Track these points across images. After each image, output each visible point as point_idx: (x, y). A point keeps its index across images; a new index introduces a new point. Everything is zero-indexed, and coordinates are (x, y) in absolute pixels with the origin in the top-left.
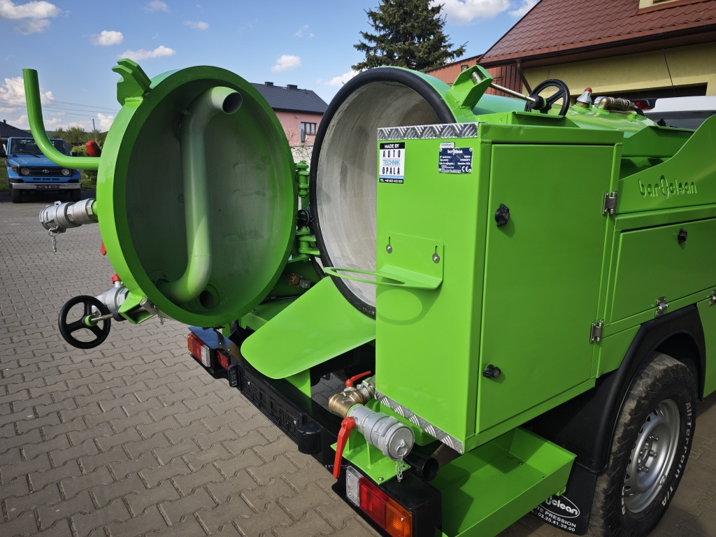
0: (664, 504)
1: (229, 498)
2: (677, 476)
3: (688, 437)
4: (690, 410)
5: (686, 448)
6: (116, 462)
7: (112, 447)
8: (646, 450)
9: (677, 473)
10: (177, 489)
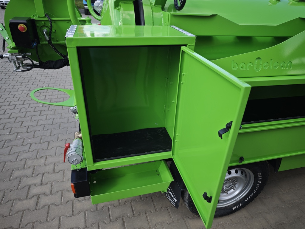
0: (233, 209)
3: (257, 187)
4: (261, 177)
5: (255, 191)
6: (55, 129)
7: (57, 123)
8: (230, 185)
9: (247, 200)
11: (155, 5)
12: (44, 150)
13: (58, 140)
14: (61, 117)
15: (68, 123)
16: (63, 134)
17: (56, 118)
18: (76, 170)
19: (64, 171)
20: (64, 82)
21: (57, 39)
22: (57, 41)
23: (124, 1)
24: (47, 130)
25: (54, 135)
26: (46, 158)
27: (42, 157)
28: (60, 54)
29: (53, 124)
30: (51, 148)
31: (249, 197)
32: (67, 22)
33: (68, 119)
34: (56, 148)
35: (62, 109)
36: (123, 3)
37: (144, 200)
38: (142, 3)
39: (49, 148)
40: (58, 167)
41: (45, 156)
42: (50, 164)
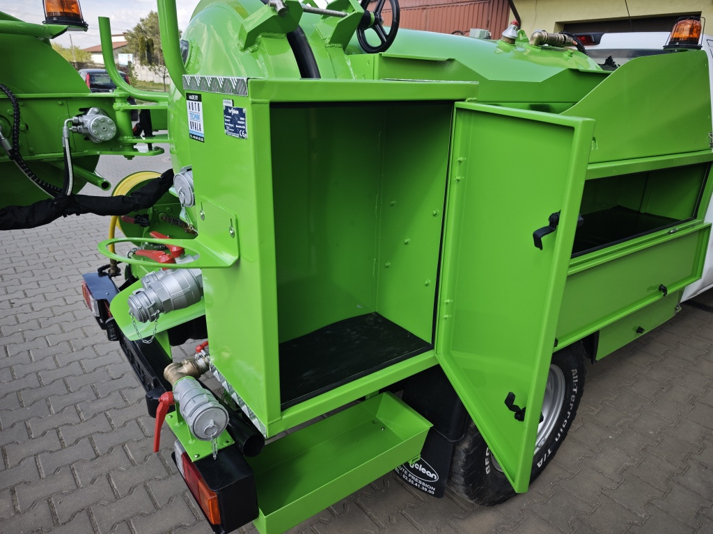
0: (539, 465)
1: (111, 449)
2: (557, 440)
3: (572, 403)
4: (577, 377)
6: (6, 410)
7: (7, 394)
9: (558, 437)
10: (61, 440)
11: (330, 43)
13: (30, 438)
14: (13, 375)
15: (41, 385)
16: (41, 418)
19: (88, 512)
21: (31, 149)
22: (32, 153)
25: (12, 426)
26: (13, 492)
30: (16, 463)
31: (561, 430)
32: (60, 102)
33: (39, 377)
34: (32, 459)
35: (8, 356)
36: (266, 37)
37: (340, 515)
38: (305, 37)
39: (10, 463)
40: (65, 507)
41: (6, 488)
42: (34, 504)
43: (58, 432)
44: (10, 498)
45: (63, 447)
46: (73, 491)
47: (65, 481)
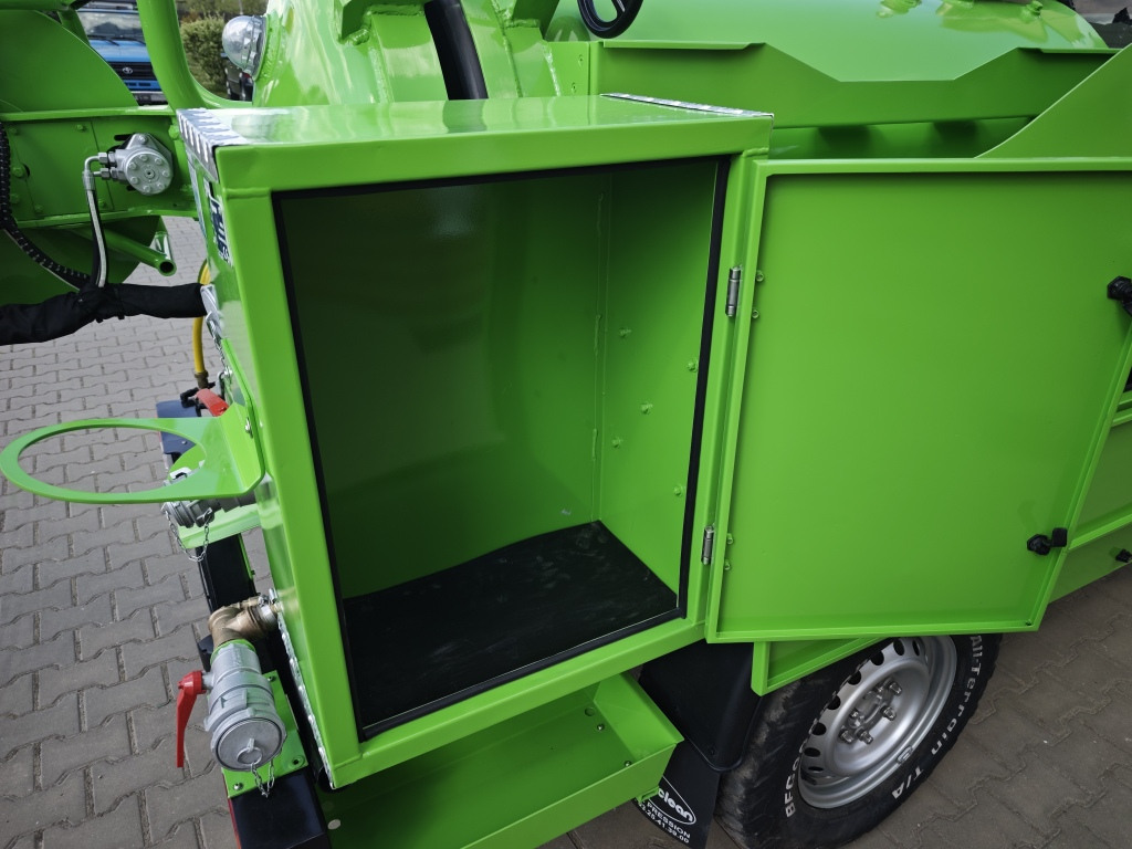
0: (896, 794)
2: (934, 752)
3: (969, 690)
4: (981, 648)
5: (962, 708)
6: (52, 608)
7: (56, 582)
8: (876, 706)
9: (936, 747)
10: (120, 667)
11: (513, 19)
12: (15, 717)
13: (77, 659)
14: (70, 549)
15: (108, 570)
16: (98, 626)
17: (49, 560)
18: (256, 791)
19: (139, 798)
20: (52, 397)
21: (38, 207)
22: (40, 215)
23: (385, 4)
24: (13, 622)
25: (55, 638)
26: (37, 751)
27: (15, 751)
28: (60, 274)
29: (36, 586)
30: (50, 701)
31: (945, 736)
32: (79, 126)
33: (106, 555)
34: (74, 696)
35: (68, 516)
36: (382, 13)
38: (461, 11)
39: (40, 702)
40: (108, 785)
41: (29, 744)
42: (63, 776)
43: (118, 654)
44: (31, 762)
45: (121, 679)
46: (124, 759)
47: (114, 741)
